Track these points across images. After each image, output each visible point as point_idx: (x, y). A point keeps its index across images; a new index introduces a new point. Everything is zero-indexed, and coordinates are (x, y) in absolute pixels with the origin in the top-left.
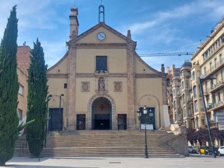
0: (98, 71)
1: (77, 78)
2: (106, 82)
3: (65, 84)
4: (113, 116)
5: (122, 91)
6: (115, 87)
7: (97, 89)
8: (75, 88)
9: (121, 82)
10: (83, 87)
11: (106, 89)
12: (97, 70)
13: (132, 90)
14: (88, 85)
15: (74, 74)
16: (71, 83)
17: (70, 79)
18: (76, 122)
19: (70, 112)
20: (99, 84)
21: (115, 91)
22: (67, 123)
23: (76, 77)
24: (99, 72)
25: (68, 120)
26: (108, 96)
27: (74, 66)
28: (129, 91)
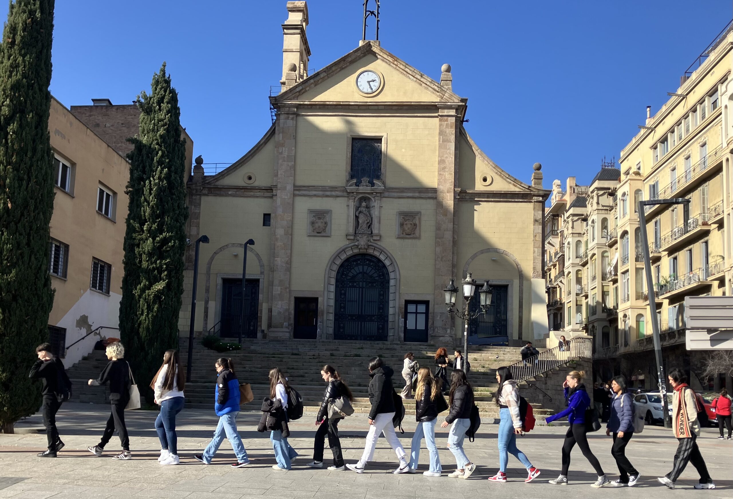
0: (355, 181)
1: (298, 199)
2: (375, 213)
3: (265, 215)
4: (391, 304)
5: (419, 238)
6: (402, 225)
7: (351, 230)
8: (291, 226)
9: (419, 213)
10: (313, 223)
11: (375, 231)
12: (352, 177)
13: (448, 236)
14: (327, 219)
15: (290, 187)
16: (280, 211)
17: (279, 201)
18: (292, 316)
19: (277, 290)
20: (357, 217)
21: (399, 238)
22: (270, 318)
23: (295, 195)
24: (357, 185)
25: (270, 311)
26: (382, 251)
27: (291, 164)
28: (438, 237)
